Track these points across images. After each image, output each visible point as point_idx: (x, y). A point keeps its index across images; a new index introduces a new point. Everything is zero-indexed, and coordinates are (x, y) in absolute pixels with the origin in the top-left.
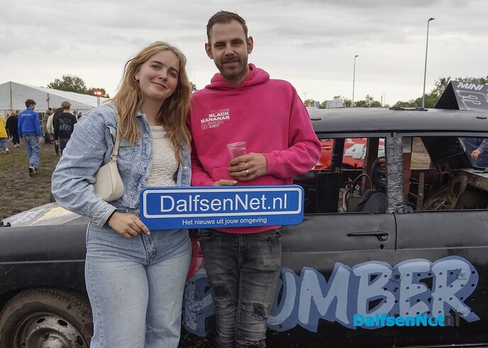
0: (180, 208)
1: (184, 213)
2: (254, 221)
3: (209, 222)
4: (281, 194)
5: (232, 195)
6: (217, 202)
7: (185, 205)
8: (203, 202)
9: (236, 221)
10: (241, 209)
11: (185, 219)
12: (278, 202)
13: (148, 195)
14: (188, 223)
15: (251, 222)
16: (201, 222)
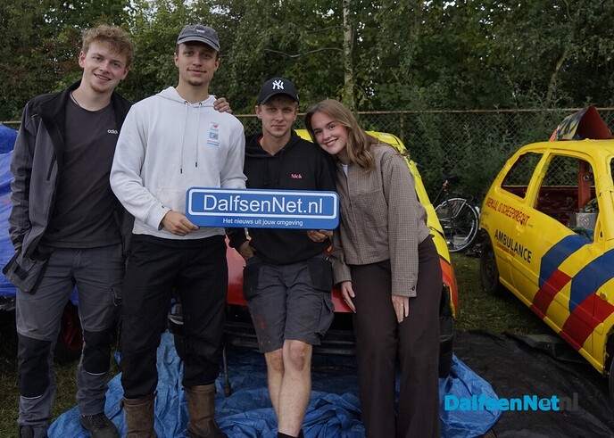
0: (222, 207)
1: (225, 212)
2: (290, 223)
3: (248, 222)
4: (316, 199)
5: (270, 198)
6: (256, 204)
7: (226, 204)
8: (243, 203)
9: (273, 223)
10: (278, 211)
11: (226, 217)
12: (313, 206)
13: (193, 193)
14: (229, 221)
15: (287, 224)
16: (240, 222)
